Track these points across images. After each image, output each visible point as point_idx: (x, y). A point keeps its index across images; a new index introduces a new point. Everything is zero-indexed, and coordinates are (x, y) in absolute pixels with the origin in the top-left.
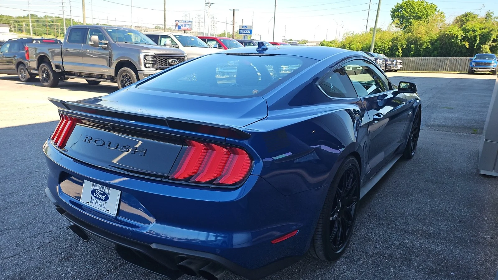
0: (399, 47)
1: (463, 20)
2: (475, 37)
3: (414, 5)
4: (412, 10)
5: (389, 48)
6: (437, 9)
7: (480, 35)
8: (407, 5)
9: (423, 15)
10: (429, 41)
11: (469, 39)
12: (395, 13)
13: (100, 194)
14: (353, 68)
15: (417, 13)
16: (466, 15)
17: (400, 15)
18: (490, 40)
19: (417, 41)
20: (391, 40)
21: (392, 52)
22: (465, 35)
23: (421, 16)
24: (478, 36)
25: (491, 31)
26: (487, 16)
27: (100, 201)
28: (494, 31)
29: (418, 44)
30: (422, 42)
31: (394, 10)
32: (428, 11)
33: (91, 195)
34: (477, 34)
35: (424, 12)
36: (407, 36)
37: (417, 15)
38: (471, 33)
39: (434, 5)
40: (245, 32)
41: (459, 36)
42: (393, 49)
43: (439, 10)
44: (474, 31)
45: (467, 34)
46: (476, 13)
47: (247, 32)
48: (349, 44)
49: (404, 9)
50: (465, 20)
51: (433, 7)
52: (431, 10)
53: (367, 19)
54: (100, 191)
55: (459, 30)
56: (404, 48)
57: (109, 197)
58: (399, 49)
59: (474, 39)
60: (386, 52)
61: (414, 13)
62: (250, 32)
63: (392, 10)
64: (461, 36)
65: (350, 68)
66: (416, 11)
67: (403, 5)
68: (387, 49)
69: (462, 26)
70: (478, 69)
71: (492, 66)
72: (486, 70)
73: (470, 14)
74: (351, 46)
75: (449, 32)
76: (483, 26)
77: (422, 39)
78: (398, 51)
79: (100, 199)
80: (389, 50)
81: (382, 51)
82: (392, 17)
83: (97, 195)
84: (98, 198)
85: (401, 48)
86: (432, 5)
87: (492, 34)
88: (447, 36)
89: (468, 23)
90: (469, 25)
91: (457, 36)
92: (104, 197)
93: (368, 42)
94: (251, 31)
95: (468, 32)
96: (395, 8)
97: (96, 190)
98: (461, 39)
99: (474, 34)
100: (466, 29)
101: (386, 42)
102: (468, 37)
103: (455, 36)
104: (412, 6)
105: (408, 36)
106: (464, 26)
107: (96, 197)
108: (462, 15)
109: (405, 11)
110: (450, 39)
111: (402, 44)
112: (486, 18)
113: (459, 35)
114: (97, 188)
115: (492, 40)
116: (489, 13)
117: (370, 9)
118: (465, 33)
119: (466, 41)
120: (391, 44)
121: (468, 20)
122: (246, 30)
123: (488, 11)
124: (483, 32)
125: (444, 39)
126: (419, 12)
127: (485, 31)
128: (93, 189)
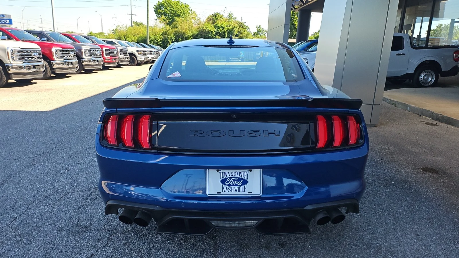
0: (169, 40)
1: (214, 18)
2: (224, 32)
3: (172, 4)
4: (171, 8)
5: (161, 40)
6: (191, 9)
7: (227, 31)
8: (166, 3)
9: (181, 13)
10: (192, 36)
11: (220, 34)
12: (158, 10)
13: (234, 180)
14: (145, 58)
15: (176, 12)
16: (216, 15)
17: (162, 12)
18: (234, 35)
19: (182, 35)
20: (162, 34)
21: (164, 44)
22: (217, 31)
23: (179, 13)
24: (226, 32)
25: (234, 28)
26: (229, 16)
27: (236, 187)
28: (236, 28)
29: (184, 38)
30: (187, 36)
31: (156, 7)
32: (184, 10)
33: (222, 185)
34: (225, 30)
35: (181, 10)
36: (173, 30)
37: (176, 13)
38: (221, 29)
39: (187, 5)
40: (3, 21)
41: (213, 32)
42: (164, 41)
43: (192, 10)
44: (223, 28)
45: (218, 30)
46: (222, 13)
47: (5, 21)
48: (125, 36)
49: (165, 7)
50: (215, 19)
51: (187, 6)
52: (186, 9)
53: (131, 13)
54: (233, 178)
55: (212, 26)
56: (173, 40)
57: (248, 180)
58: (170, 41)
59: (224, 34)
60: (159, 44)
61: (173, 11)
62: (9, 22)
63: (154, 7)
64: (215, 31)
65: (142, 58)
66: (175, 9)
67: (163, 3)
68: (160, 42)
69: (214, 23)
70: (233, 58)
71: (241, 56)
72: (238, 58)
73: (218, 14)
74: (126, 38)
75: (206, 28)
76: (228, 24)
77: (187, 33)
78: (169, 43)
79: (236, 185)
80: (161, 42)
81: (156, 43)
82: (156, 14)
83: (230, 183)
84: (233, 185)
85: (171, 41)
86: (186, 5)
87: (234, 30)
88: (204, 31)
89: (218, 21)
90: (219, 23)
91: (212, 31)
92: (240, 182)
93: (141, 35)
94: (11, 20)
95: (219, 28)
96: (157, 5)
97: (227, 178)
98: (215, 34)
99: (223, 30)
100: (217, 26)
101: (157, 36)
102: (219, 32)
103: (210, 31)
104: (171, 5)
105: (175, 31)
106: (215, 24)
107: (229, 185)
108: (212, 15)
109: (166, 9)
110: (207, 34)
111: (171, 37)
112: (229, 18)
113: (213, 30)
114: (229, 176)
115: (235, 35)
116: (230, 14)
117: (132, 4)
118: (217, 29)
119: (219, 35)
120: (162, 37)
121: (217, 19)
122: (3, 19)
123: (229, 12)
124: (229, 29)
125: (203, 34)
126: (177, 11)
127: (230, 28)
128: (222, 178)
